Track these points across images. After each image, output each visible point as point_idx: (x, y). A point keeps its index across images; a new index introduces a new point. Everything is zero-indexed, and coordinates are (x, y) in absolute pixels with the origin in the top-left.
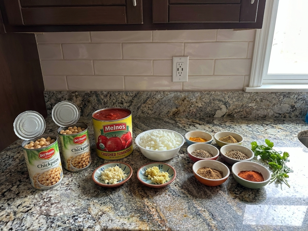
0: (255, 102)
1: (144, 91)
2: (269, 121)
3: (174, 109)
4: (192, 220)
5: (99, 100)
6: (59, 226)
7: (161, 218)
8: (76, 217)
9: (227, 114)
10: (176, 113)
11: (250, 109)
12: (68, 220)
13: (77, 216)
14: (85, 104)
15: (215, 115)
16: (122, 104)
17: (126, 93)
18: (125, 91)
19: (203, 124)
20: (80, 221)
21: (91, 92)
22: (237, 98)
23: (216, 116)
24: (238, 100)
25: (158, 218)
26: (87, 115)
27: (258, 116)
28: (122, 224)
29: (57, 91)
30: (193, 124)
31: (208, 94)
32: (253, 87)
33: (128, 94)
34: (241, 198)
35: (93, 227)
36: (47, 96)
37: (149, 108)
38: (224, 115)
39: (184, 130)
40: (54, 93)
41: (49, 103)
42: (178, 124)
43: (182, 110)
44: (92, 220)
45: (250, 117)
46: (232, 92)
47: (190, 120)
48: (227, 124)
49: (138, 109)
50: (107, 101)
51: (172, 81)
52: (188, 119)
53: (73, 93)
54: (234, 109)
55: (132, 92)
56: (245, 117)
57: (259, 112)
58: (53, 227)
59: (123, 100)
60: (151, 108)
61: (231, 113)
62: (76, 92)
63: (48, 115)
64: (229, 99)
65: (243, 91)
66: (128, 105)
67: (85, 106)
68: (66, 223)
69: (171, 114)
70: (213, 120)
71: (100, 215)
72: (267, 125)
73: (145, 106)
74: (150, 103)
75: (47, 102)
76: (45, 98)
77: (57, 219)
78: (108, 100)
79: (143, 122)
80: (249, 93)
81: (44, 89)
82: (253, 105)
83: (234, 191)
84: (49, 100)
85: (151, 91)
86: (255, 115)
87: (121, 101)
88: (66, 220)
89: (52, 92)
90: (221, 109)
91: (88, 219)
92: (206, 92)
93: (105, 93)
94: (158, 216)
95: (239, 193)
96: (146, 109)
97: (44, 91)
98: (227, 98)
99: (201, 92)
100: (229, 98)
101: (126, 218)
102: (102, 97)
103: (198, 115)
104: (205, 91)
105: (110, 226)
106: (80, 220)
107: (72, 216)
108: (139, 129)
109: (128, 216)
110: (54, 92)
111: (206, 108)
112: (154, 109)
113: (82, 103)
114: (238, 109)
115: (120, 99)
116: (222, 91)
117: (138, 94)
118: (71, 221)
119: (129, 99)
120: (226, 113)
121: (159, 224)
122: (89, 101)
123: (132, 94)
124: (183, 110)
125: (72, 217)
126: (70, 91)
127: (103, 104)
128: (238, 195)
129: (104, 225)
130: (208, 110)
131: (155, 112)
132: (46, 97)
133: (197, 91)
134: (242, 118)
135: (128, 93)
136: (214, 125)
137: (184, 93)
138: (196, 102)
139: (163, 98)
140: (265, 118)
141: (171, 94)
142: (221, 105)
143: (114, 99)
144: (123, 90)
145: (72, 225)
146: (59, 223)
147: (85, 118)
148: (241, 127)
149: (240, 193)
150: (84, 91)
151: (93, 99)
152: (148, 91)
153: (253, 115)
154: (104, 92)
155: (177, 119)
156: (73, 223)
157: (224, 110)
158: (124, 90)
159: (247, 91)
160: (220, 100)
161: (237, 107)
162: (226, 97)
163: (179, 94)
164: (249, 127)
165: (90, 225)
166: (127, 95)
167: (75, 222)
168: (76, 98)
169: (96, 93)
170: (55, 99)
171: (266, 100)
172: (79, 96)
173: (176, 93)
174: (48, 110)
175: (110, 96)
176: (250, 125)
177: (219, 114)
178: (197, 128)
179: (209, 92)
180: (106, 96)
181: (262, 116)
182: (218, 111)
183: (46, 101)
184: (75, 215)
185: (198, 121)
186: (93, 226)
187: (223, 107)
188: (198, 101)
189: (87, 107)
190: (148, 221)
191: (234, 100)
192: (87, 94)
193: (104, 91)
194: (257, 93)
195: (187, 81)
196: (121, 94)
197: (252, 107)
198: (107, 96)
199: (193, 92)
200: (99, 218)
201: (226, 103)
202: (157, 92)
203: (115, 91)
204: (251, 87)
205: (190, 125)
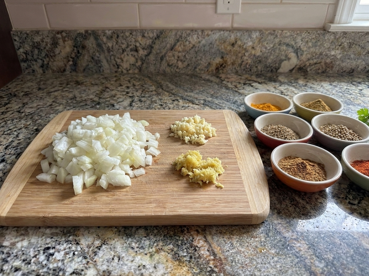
0: (340, 48)
1: (171, 30)
2: (359, 78)
3: (218, 60)
4: (276, 259)
5: (99, 45)
6: (17, 270)
7: (214, 254)
8: (51, 251)
9: (298, 66)
10: (221, 66)
11: (333, 58)
12: (35, 256)
13: (54, 248)
14: (78, 52)
15: (279, 68)
16: (137, 51)
17: (143, 32)
18: (140, 30)
19: (264, 82)
20: (58, 258)
21: (86, 31)
22: (314, 41)
23: (281, 70)
24: (315, 46)
25: (208, 253)
26: (82, 69)
27: (342, 71)
28: (139, 267)
29: (32, 31)
30: (248, 83)
31: (272, 34)
32: (339, 24)
33: (146, 35)
34: (363, 212)
35: (83, 273)
36: (17, 38)
37: (179, 57)
38: (293, 69)
39: (236, 91)
40: (27, 34)
41: (21, 50)
42: (224, 82)
43: (230, 61)
44: (81, 258)
45: (331, 72)
46: (307, 31)
47: (243, 78)
48: (301, 82)
49: (162, 59)
50: (112, 46)
51: (216, 12)
52: (240, 75)
53: (58, 33)
54: (309, 60)
55: (152, 30)
56: (323, 72)
57: (344, 64)
58: (5, 272)
59: (138, 45)
60: (182, 58)
61: (303, 65)
62: (62, 31)
63: (23, 71)
64: (302, 44)
65: (325, 30)
66: (145, 52)
67: (79, 55)
68: (30, 263)
69: (213, 67)
70: (277, 77)
71: (97, 247)
72: (360, 83)
73: (174, 56)
74: (180, 49)
75: (18, 50)
76: (15, 43)
77: (15, 254)
78: (115, 43)
79: (171, 81)
80: (333, 33)
81: (12, 28)
82: (338, 52)
83: (346, 199)
84: (21, 45)
85: (182, 30)
86: (337, 69)
87: (134, 47)
88: (32, 255)
89: (24, 32)
90: (289, 59)
91: (74, 254)
92: (269, 31)
93: (109, 33)
94: (208, 250)
95: (356, 202)
96: (173, 61)
97: (12, 31)
98: (301, 40)
99: (260, 31)
100: (302, 41)
101: (146, 254)
102: (105, 39)
103: (255, 69)
104: (267, 30)
105: (115, 270)
106: (58, 256)
107: (43, 248)
108: (165, 91)
109: (151, 250)
110: (28, 32)
111: (266, 58)
112: (187, 60)
113: (74, 50)
114: (314, 60)
115: (133, 43)
116: (293, 30)
117: (161, 34)
118: (42, 258)
119: (148, 44)
120: (296, 66)
121: (211, 267)
122: (84, 47)
123: (151, 35)
124: (232, 61)
125: (44, 250)
126: (53, 30)
127: (106, 51)
128: (355, 207)
129: (105, 267)
130: (270, 61)
131: (188, 65)
132: (15, 40)
133: (255, 30)
134: (318, 73)
135: (146, 33)
136: (281, 83)
137: (235, 32)
138: (253, 48)
139: (202, 40)
140: (352, 74)
141: (213, 34)
142: (290, 52)
143: (122, 43)
144: (137, 27)
145: (43, 267)
146: (17, 263)
147: (80, 75)
148: (322, 86)
149: (359, 203)
150: (76, 31)
151: (91, 43)
152: (177, 30)
153: (336, 69)
154: (107, 32)
155: (223, 76)
156: (44, 263)
157: (294, 61)
158: (139, 28)
159: (332, 29)
160: (288, 45)
161: (313, 56)
162: (299, 39)
163: (226, 34)
164: (334, 86)
165: (76, 267)
166: (143, 36)
167: (48, 260)
168: (64, 41)
169: (94, 34)
170: (31, 44)
171: (356, 45)
172: (68, 38)
173: (222, 32)
174: (21, 62)
175: (118, 37)
176: (334, 84)
177: (286, 67)
178: (256, 89)
179: (273, 32)
180: (110, 38)
181: (348, 70)
182: (285, 62)
183: (16, 47)
184: (49, 245)
185: (254, 78)
186: (82, 270)
187: (292, 55)
188: (255, 45)
189: (82, 57)
190: (190, 262)
191: (310, 44)
192: (80, 34)
193: (107, 30)
194: (345, 33)
195: (240, 12)
196: (134, 33)
197: (335, 56)
198: (112, 37)
199: (248, 31)
200: (95, 253)
201: (298, 49)
202: (192, 30)
203: (125, 30)
204: (337, 24)
205: (244, 84)
